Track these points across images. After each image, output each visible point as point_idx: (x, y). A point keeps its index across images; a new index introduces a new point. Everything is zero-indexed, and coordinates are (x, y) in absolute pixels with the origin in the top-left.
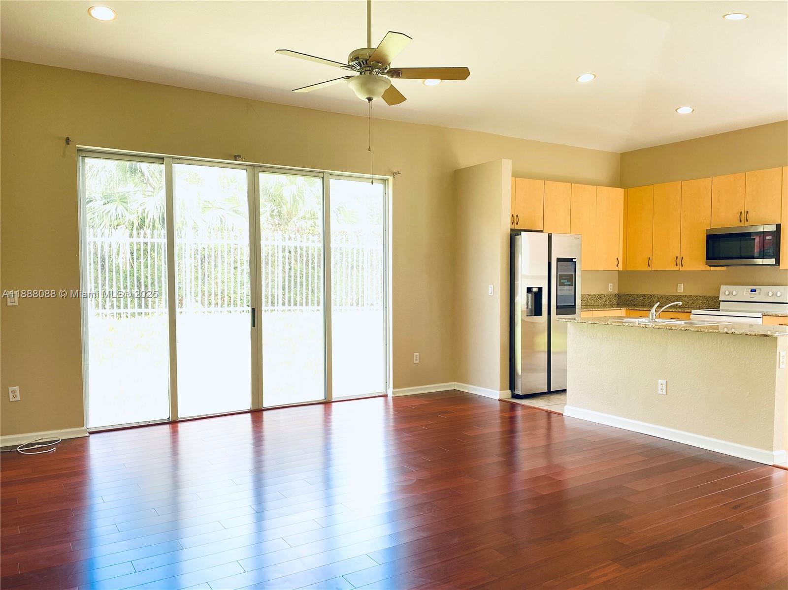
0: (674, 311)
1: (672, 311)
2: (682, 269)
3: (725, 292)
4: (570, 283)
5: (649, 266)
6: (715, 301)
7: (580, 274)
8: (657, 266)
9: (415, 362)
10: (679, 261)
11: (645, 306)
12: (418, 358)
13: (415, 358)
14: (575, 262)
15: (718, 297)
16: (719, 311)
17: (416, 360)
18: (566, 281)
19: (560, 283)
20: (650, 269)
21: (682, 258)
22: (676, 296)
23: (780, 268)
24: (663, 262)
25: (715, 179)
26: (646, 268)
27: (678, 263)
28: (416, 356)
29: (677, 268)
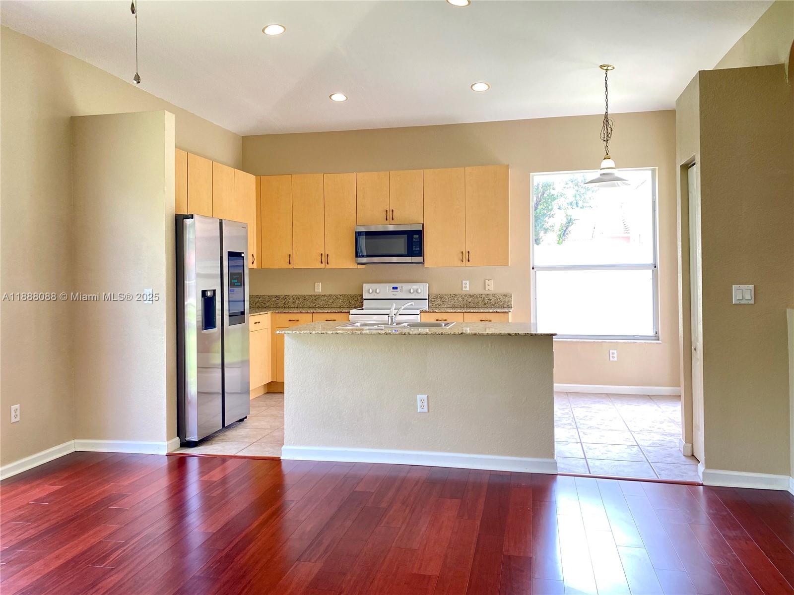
0: (329, 311)
1: (328, 312)
2: (328, 267)
3: (368, 291)
4: (239, 284)
5: (290, 264)
6: (356, 299)
7: (248, 272)
8: (299, 264)
9: (13, 420)
10: (325, 258)
11: (279, 308)
12: (18, 413)
13: (13, 414)
14: (243, 257)
15: (361, 296)
16: (363, 309)
17: (16, 417)
18: (236, 281)
19: (231, 285)
20: (291, 267)
21: (328, 255)
22: (314, 295)
23: (425, 266)
24: (307, 259)
25: (360, 175)
26: (285, 266)
27: (323, 261)
28: (16, 410)
29: (323, 266)
